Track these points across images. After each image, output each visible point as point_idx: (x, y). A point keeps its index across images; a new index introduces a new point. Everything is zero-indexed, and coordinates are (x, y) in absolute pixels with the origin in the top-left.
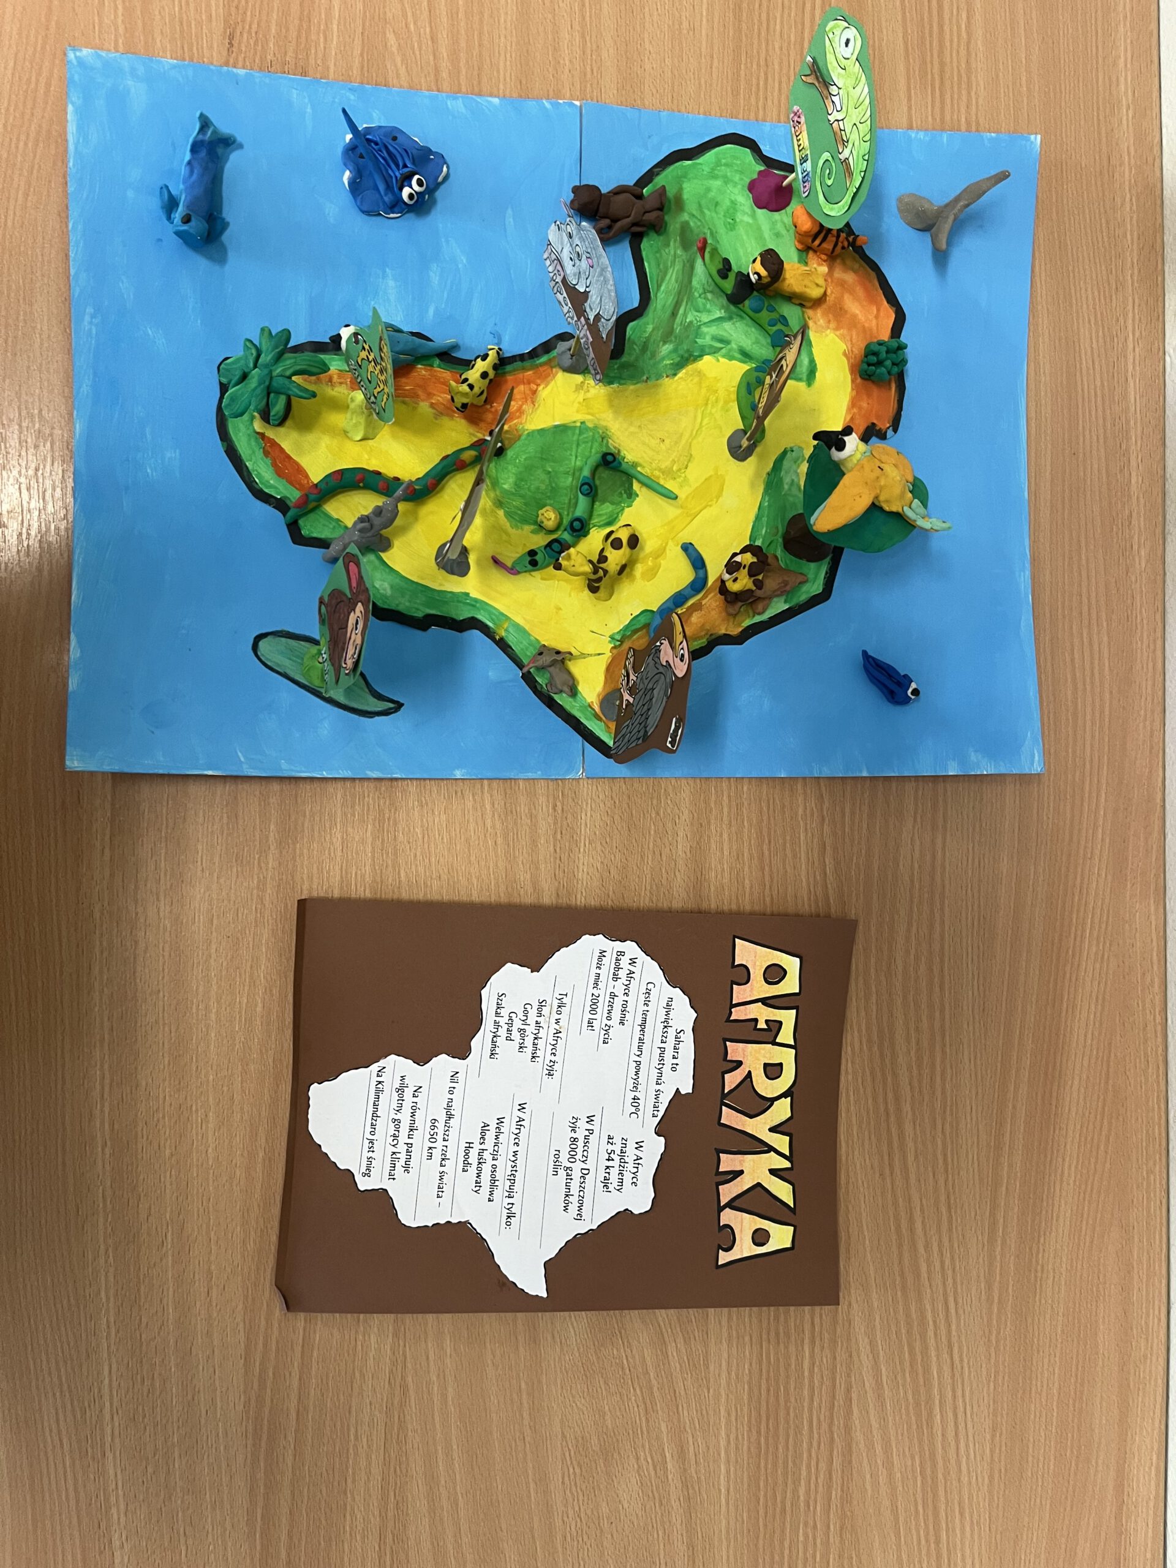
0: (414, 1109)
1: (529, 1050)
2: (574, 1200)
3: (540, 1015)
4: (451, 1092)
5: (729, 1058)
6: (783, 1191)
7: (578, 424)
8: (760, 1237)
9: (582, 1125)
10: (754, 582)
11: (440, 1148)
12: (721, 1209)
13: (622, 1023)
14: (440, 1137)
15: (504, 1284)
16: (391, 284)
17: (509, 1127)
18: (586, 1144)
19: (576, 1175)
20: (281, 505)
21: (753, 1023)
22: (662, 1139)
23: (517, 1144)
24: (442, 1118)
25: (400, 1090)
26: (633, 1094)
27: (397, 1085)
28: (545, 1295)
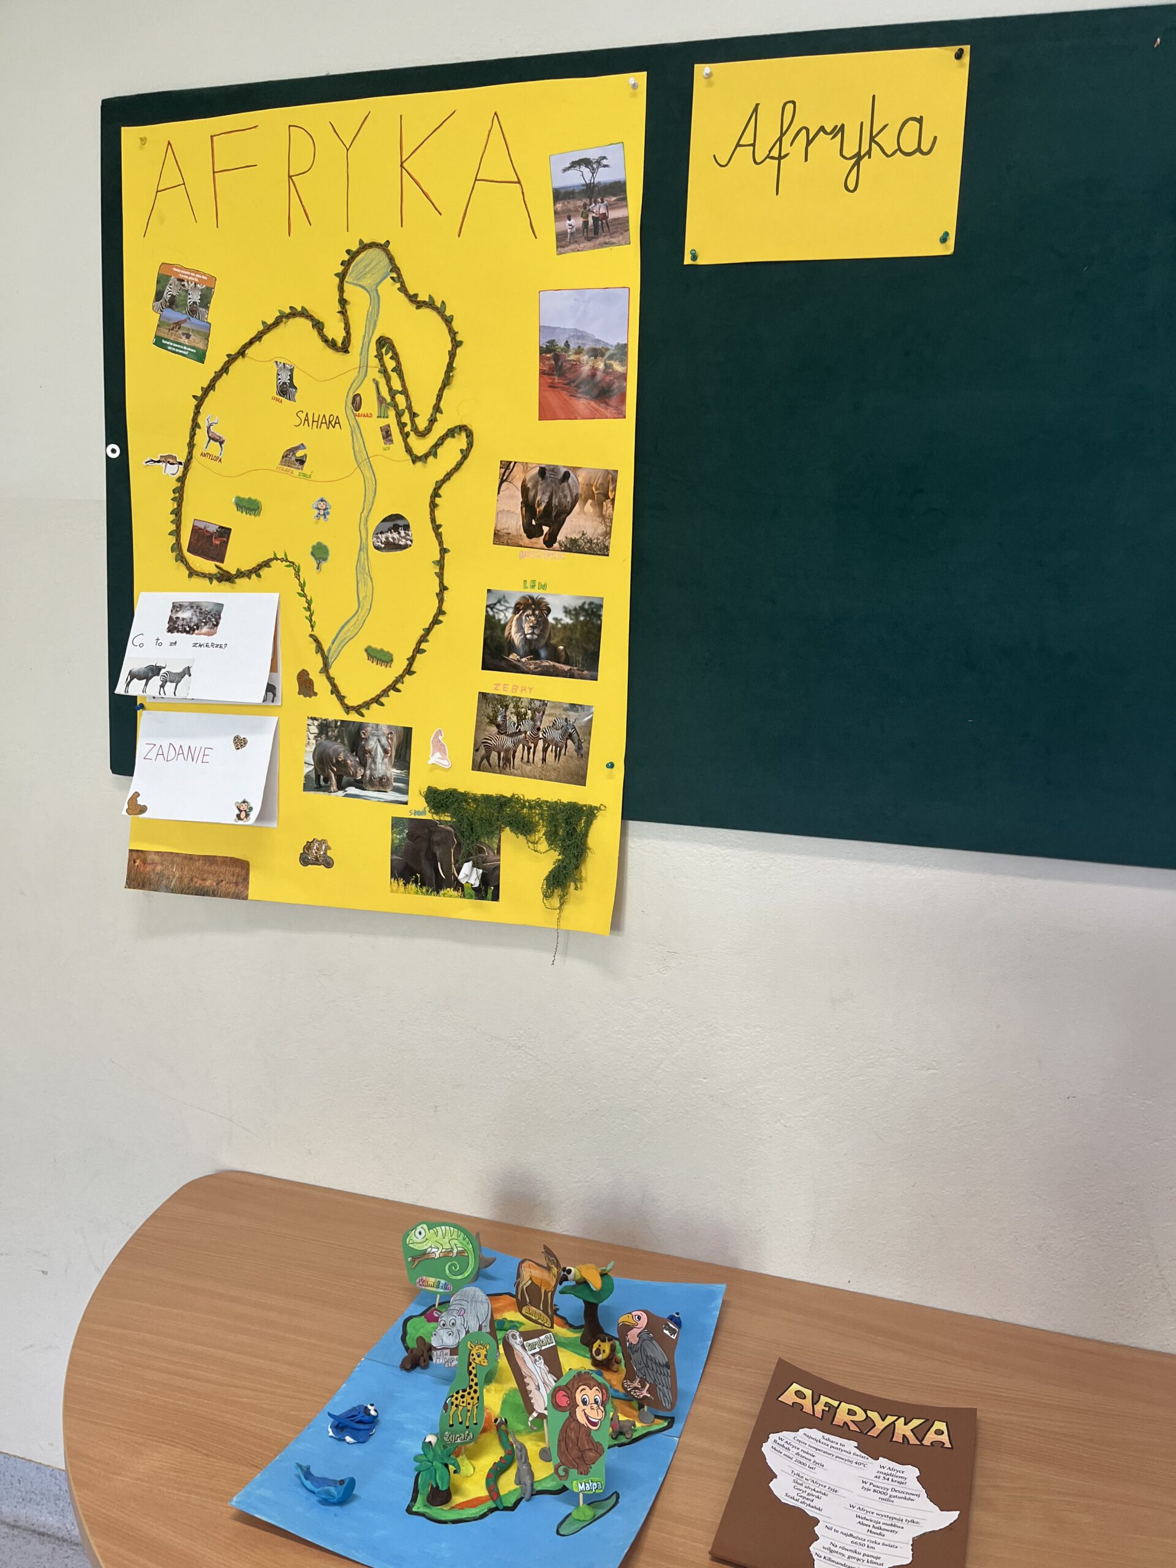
0: (843, 1548)
1: (820, 1495)
2: (908, 1496)
3: (802, 1485)
4: (837, 1532)
5: (842, 1425)
6: (916, 1423)
7: (505, 1396)
8: (939, 1432)
9: (866, 1486)
10: (609, 1340)
11: (869, 1543)
12: (923, 1445)
13: (814, 1456)
14: (862, 1542)
15: (951, 1529)
16: (404, 1442)
17: (862, 1514)
18: (877, 1487)
19: (894, 1494)
20: (491, 1510)
21: (825, 1412)
22: (880, 1458)
23: (873, 1513)
24: (852, 1539)
25: (831, 1551)
26: (854, 1464)
27: (828, 1552)
28: (958, 1512)
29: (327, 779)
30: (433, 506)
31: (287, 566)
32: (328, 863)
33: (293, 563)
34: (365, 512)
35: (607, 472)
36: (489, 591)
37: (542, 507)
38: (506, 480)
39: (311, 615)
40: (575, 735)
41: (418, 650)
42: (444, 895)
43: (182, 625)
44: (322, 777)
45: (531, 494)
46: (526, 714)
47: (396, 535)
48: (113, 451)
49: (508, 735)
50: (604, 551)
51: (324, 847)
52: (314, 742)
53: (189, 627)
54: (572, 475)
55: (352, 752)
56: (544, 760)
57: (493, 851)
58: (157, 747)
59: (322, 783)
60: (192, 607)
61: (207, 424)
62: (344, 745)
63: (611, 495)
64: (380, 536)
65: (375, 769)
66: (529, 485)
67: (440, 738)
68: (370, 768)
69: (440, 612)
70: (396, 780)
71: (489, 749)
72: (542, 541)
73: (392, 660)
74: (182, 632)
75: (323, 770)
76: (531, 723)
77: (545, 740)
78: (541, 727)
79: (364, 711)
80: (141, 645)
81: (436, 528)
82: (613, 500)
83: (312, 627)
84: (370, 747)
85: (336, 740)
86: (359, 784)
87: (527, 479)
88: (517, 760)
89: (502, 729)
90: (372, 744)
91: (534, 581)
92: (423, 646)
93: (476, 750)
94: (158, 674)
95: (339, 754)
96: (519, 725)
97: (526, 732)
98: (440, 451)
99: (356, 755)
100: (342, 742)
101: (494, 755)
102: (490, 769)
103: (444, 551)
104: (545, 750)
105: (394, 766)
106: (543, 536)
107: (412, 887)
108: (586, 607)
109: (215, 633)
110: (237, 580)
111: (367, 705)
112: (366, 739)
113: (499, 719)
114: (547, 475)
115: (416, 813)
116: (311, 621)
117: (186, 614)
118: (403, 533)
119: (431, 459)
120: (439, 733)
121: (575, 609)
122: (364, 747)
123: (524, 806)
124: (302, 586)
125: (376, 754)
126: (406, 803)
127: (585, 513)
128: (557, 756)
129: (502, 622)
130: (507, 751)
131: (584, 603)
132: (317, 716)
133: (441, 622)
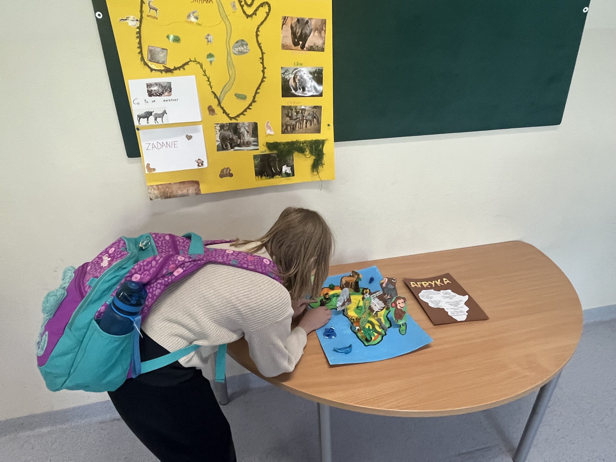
0: (454, 312)
1: (439, 303)
2: (454, 296)
3: (434, 303)
4: (450, 309)
5: (426, 287)
6: (439, 281)
8: (446, 281)
11: (457, 309)
12: (445, 284)
15: (469, 299)
18: (446, 297)
19: (451, 297)
21: (421, 286)
22: (440, 291)
23: (451, 302)
24: (453, 309)
26: (437, 294)
28: (467, 295)
29: (226, 146)
30: (257, 35)
31: (196, 64)
32: (231, 175)
33: (199, 62)
34: (228, 39)
35: (323, 20)
36: (281, 67)
37: (299, 34)
38: (284, 24)
39: (210, 83)
40: (316, 117)
41: (256, 93)
42: (275, 178)
43: (155, 93)
44: (224, 145)
45: (295, 29)
46: (299, 111)
47: (242, 48)
48: (99, 15)
49: (293, 120)
50: (322, 50)
51: (228, 170)
52: (219, 133)
53: (159, 93)
54: (309, 21)
55: (235, 134)
56: (306, 127)
57: (291, 160)
58: (151, 144)
59: (224, 147)
60: (157, 85)
61: (148, 2)
62: (231, 132)
63: (324, 29)
64: (235, 49)
65: (244, 139)
66: (294, 26)
67: (269, 124)
68: (243, 139)
69: (264, 77)
70: (253, 142)
71: (287, 126)
72: (300, 47)
73: (246, 98)
74: (156, 96)
75: (224, 143)
76: (301, 114)
77: (306, 119)
78: (305, 115)
79: (238, 118)
80: (138, 104)
81: (259, 44)
82: (325, 30)
83: (211, 88)
84: (241, 131)
85: (228, 130)
86: (239, 145)
87: (293, 23)
88: (297, 128)
89: (291, 118)
90: (242, 130)
91: (298, 63)
92: (258, 91)
93: (282, 126)
94: (151, 115)
95: (229, 136)
96: (297, 116)
97: (299, 118)
98: (257, 12)
99: (237, 135)
100: (230, 131)
101: (289, 128)
102: (288, 132)
103: (263, 53)
104: (306, 123)
105: (252, 137)
106: (300, 45)
107: (264, 177)
108: (317, 71)
109: (171, 95)
110: (174, 71)
111: (238, 116)
112: (240, 129)
113: (290, 114)
114: (300, 21)
115: (262, 152)
116: (210, 86)
117: (155, 88)
118: (245, 47)
119: (254, 16)
120: (268, 123)
121: (313, 72)
122: (239, 132)
123: (300, 144)
124: (204, 72)
125: (244, 133)
126: (258, 149)
127: (315, 36)
128: (311, 125)
129: (288, 79)
130: (293, 125)
131: (316, 70)
132: (219, 123)
133: (265, 81)
